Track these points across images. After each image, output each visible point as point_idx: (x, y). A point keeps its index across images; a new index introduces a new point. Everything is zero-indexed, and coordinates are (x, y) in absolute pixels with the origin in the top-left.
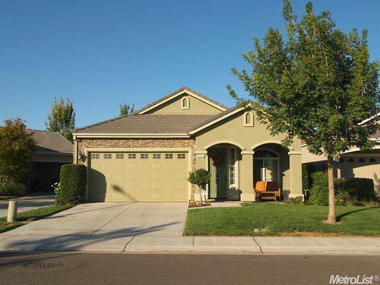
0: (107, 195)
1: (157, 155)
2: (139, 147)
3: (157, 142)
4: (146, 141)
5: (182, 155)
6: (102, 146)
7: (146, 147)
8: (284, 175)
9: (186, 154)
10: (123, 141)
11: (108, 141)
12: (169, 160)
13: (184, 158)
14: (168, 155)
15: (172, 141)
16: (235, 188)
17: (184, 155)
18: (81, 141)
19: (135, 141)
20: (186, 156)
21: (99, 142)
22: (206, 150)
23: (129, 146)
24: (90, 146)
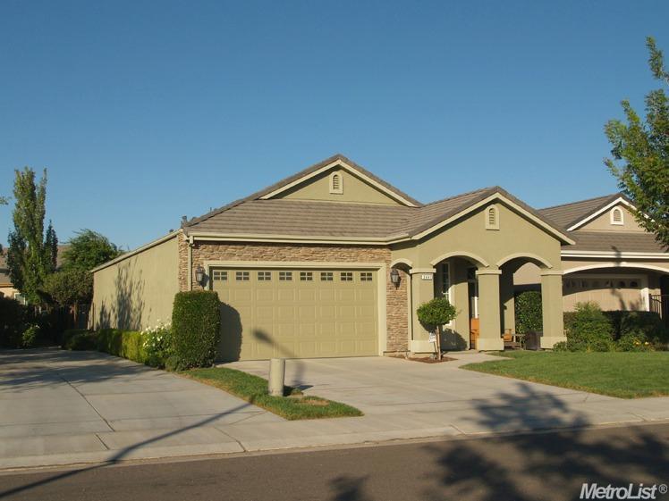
0: (243, 347)
1: (326, 274)
2: (301, 260)
3: (329, 252)
4: (313, 249)
5: (367, 275)
6: (236, 258)
7: (312, 260)
8: (505, 308)
9: (373, 273)
10: (274, 248)
11: (247, 247)
12: (346, 283)
13: (371, 279)
14: (345, 274)
15: (355, 250)
16: (450, 330)
17: (370, 274)
18: (197, 247)
19: (295, 249)
20: (373, 276)
21: (230, 249)
22: (434, 267)
23: (284, 258)
24: (214, 256)
